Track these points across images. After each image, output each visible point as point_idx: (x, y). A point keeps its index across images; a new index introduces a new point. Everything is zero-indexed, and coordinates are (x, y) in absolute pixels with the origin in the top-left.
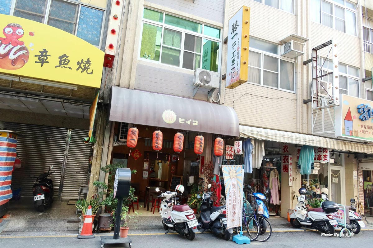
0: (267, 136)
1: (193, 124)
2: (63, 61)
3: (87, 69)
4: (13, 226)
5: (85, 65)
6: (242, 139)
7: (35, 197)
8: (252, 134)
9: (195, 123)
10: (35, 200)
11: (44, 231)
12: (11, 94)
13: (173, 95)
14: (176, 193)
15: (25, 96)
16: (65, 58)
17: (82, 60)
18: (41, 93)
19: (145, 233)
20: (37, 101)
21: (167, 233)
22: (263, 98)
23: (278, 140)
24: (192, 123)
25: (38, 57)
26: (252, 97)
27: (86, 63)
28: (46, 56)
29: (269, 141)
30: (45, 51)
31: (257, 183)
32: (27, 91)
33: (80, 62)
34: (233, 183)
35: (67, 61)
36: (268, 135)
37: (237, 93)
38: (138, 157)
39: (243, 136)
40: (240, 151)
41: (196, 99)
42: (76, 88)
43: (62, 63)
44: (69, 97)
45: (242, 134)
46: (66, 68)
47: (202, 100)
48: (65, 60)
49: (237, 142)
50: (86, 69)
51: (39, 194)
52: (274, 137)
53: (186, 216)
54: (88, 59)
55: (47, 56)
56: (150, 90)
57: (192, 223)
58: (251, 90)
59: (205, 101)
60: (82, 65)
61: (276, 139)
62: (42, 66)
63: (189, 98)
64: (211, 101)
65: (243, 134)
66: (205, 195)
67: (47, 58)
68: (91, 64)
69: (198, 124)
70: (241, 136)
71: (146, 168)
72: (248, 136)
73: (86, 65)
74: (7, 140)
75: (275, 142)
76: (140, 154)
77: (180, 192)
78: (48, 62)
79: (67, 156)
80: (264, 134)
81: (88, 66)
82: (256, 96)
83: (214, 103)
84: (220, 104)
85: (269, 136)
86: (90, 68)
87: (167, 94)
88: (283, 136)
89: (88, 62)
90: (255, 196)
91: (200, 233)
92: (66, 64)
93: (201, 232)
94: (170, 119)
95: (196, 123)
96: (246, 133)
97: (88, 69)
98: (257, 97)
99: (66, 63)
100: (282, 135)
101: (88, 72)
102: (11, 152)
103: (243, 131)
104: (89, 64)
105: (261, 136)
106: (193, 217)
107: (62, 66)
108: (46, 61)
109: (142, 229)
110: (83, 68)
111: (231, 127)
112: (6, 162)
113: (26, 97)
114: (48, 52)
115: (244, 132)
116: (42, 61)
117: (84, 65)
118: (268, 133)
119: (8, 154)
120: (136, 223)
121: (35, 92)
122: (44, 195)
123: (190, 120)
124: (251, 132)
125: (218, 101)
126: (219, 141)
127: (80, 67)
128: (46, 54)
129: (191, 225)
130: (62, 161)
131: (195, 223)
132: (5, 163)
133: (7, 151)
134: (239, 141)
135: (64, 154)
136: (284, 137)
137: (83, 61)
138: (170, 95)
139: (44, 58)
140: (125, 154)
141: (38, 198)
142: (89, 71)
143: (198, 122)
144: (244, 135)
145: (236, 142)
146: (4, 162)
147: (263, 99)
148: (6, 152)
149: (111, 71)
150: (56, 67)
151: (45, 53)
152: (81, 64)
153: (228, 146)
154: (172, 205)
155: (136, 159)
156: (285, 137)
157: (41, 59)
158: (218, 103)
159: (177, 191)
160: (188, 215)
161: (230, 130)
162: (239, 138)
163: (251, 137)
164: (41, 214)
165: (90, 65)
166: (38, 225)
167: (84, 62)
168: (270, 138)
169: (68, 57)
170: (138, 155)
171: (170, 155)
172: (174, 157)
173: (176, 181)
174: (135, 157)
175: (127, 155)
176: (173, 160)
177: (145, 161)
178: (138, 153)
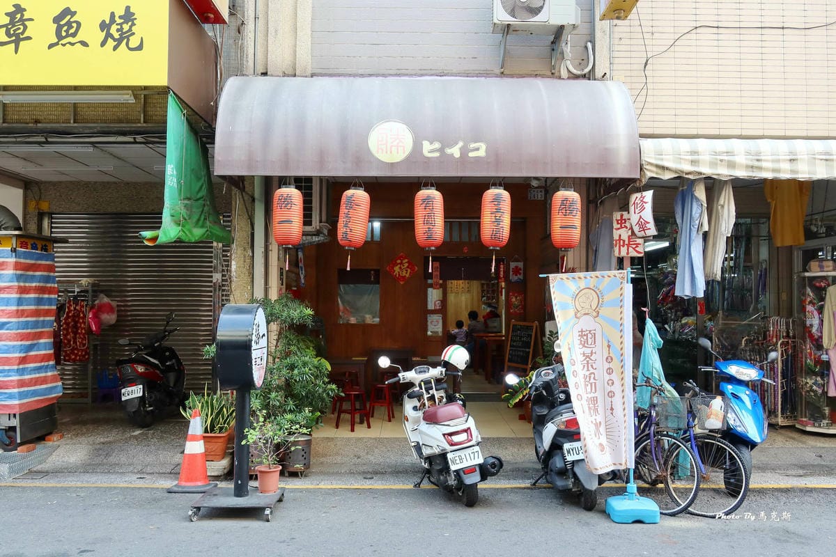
0: (756, 164)
1: (471, 155)
2: (65, 28)
3: (128, 38)
4: (58, 461)
5: (121, 27)
6: (653, 184)
7: (123, 391)
8: (693, 162)
9: (477, 149)
10: (124, 399)
11: (118, 472)
12: (14, 140)
13: (432, 75)
14: (444, 370)
15: (44, 140)
16: (69, 16)
17: (113, 15)
18: (71, 125)
19: (367, 485)
20: (91, 149)
21: (419, 484)
22: (764, 31)
23: (803, 173)
24: (464, 151)
25: (5, 29)
26: (721, 37)
27: (122, 21)
28: (22, 20)
29: (765, 180)
30: (19, 9)
31: (788, 333)
32: (39, 125)
33: (108, 22)
34: (582, 331)
35: (74, 25)
36: (758, 160)
37: (660, 29)
38: (407, 276)
39: (657, 173)
40: (647, 225)
41: (512, 76)
42: (128, 98)
43: (64, 34)
44: (139, 125)
45: (654, 169)
46: (72, 44)
47: (530, 76)
48: (69, 24)
49: (638, 195)
50: (124, 37)
51: (130, 383)
52: (786, 166)
53: (444, 435)
54: (128, 8)
55: (26, 23)
56: (360, 72)
57: (463, 457)
58: (715, 12)
59: (543, 76)
60: (113, 29)
61: (792, 171)
62: (16, 52)
63: (486, 74)
64: (564, 73)
65: (657, 166)
66: (538, 375)
67: (25, 27)
68: (135, 21)
69: (486, 152)
70: (649, 174)
71: (435, 305)
72: (676, 172)
73: (124, 26)
74: (14, 254)
75: (789, 181)
76: (411, 265)
77: (456, 369)
78: (29, 38)
79: (220, 286)
80: (741, 159)
81: (130, 29)
82: (738, 31)
83: (576, 77)
84: (595, 80)
85: (764, 164)
86: (134, 34)
87: (413, 72)
88: (824, 157)
89: (128, 16)
90: (721, 371)
91: (528, 488)
92: (74, 35)
93: (529, 485)
94: (394, 149)
95: (480, 151)
96: (666, 164)
97: (130, 38)
98: (743, 31)
99: (72, 31)
100: (821, 154)
101: (131, 45)
102: (34, 285)
103: (656, 159)
104: (130, 23)
105: (731, 165)
106: (466, 438)
107: (64, 41)
108: (24, 36)
109: (364, 473)
110: (117, 36)
111: (606, 149)
112: (21, 308)
113: (47, 142)
114: (25, 10)
115: (662, 159)
116: (14, 38)
117: (119, 27)
118: (758, 154)
119: (23, 290)
120: (359, 458)
121: (58, 125)
122: (141, 386)
123: (461, 144)
124: (690, 158)
125: (586, 70)
126: (565, 200)
127: (109, 35)
128: (22, 15)
129: (458, 462)
130: (211, 301)
131: (472, 456)
132: (18, 311)
133: (17, 282)
134: (645, 193)
135: (211, 282)
136: (826, 160)
137: (115, 16)
138: (422, 75)
139: (19, 29)
140: (371, 270)
141: (128, 395)
142: (134, 42)
143: (487, 147)
144: (659, 171)
145: (635, 197)
146: (14, 308)
147: (764, 38)
148: (16, 284)
149: (239, 33)
150: (51, 46)
151: (18, 16)
152: (109, 27)
153: (622, 216)
154: (427, 405)
155: (402, 283)
156: (832, 160)
157: (12, 32)
158: (589, 76)
159: (447, 365)
160: (451, 434)
161: (606, 156)
162: (644, 181)
163: (687, 174)
164: (137, 433)
165: (133, 24)
166: (112, 459)
167: (117, 18)
168: (767, 170)
169: (75, 13)
170: (407, 271)
171: (504, 264)
172: (516, 267)
173: (521, 337)
174: (399, 275)
175: (377, 272)
176: (514, 278)
177: (431, 286)
178: (407, 265)
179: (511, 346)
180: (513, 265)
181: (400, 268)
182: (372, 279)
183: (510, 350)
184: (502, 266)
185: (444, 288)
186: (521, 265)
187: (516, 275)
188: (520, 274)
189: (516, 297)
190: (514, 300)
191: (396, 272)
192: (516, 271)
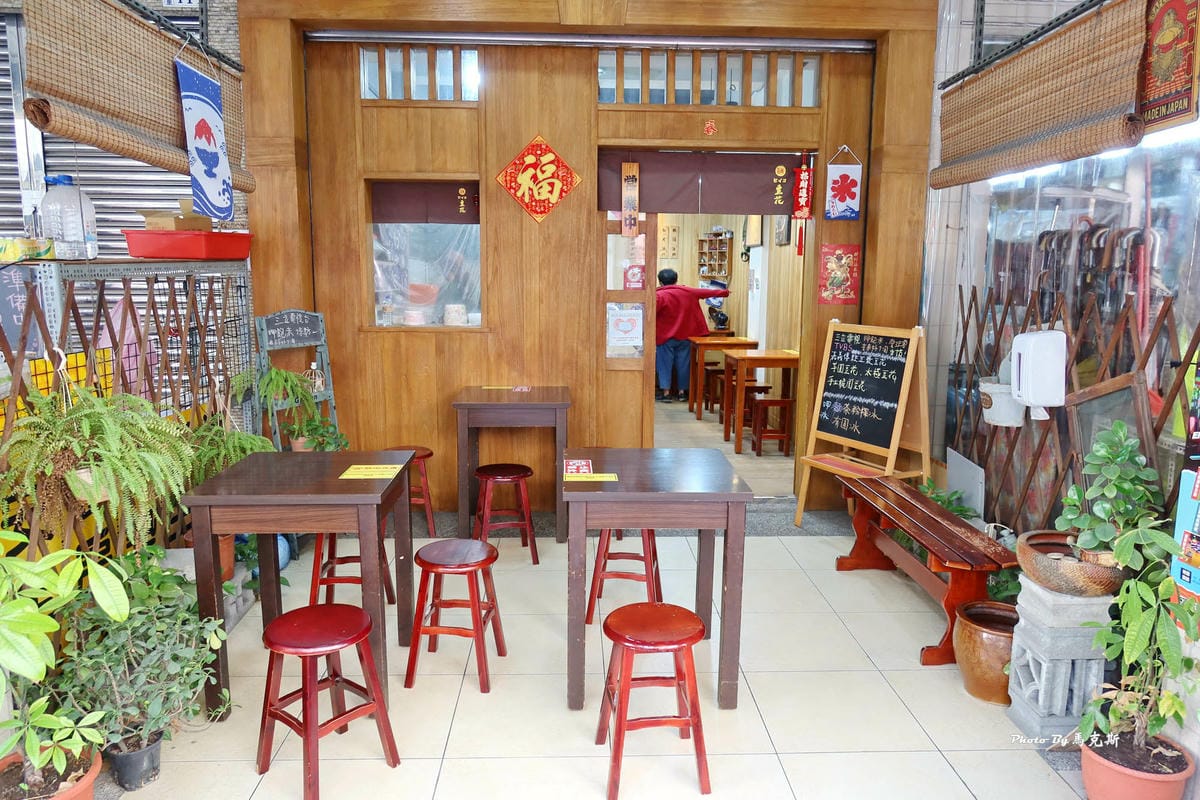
38: (554, 198)
76: (563, 170)
140: (459, 183)
155: (540, 218)
170: (552, 185)
171: (808, 170)
172: (845, 177)
173: (862, 367)
174: (532, 196)
175: (473, 187)
176: (835, 207)
177: (617, 228)
178: (551, 169)
179: (827, 388)
180: (834, 172)
181: (534, 178)
182: (462, 210)
183: (825, 399)
184: (804, 176)
185: (649, 231)
186: (855, 172)
187: (842, 200)
188: (853, 196)
189: (839, 258)
190: (832, 265)
191: (524, 189)
192: (844, 188)
